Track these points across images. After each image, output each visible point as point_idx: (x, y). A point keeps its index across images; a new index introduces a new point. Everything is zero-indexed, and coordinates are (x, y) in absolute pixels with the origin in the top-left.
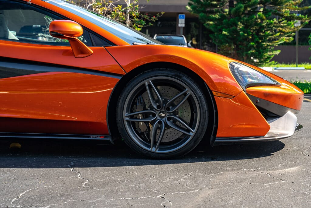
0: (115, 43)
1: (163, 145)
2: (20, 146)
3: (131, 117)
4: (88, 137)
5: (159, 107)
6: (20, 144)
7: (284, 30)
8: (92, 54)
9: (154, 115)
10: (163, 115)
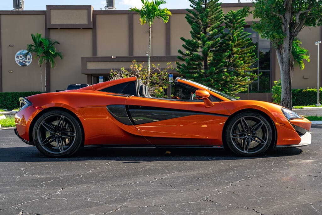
0: (224, 100)
1: (250, 150)
2: (170, 153)
3: (234, 136)
4: (212, 146)
5: (247, 131)
6: (170, 151)
7: (241, 83)
8: (214, 106)
9: (245, 135)
10: (249, 135)
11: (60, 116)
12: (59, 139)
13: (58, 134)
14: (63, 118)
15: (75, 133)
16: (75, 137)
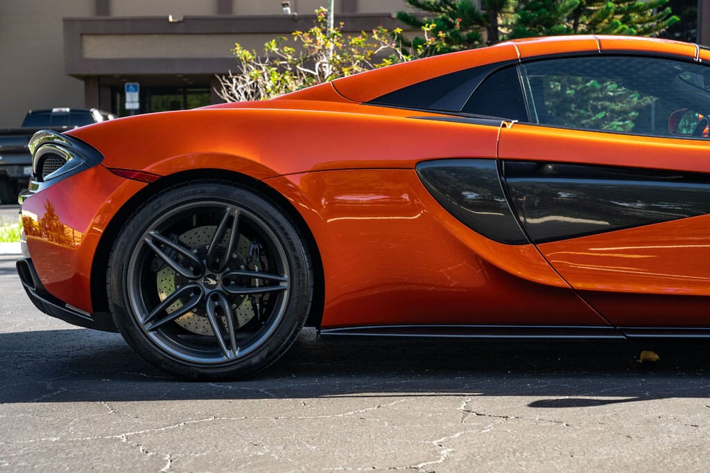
11: (223, 209)
12: (217, 303)
13: (213, 282)
14: (236, 213)
15: (286, 276)
16: (286, 293)
